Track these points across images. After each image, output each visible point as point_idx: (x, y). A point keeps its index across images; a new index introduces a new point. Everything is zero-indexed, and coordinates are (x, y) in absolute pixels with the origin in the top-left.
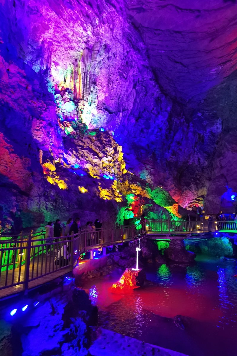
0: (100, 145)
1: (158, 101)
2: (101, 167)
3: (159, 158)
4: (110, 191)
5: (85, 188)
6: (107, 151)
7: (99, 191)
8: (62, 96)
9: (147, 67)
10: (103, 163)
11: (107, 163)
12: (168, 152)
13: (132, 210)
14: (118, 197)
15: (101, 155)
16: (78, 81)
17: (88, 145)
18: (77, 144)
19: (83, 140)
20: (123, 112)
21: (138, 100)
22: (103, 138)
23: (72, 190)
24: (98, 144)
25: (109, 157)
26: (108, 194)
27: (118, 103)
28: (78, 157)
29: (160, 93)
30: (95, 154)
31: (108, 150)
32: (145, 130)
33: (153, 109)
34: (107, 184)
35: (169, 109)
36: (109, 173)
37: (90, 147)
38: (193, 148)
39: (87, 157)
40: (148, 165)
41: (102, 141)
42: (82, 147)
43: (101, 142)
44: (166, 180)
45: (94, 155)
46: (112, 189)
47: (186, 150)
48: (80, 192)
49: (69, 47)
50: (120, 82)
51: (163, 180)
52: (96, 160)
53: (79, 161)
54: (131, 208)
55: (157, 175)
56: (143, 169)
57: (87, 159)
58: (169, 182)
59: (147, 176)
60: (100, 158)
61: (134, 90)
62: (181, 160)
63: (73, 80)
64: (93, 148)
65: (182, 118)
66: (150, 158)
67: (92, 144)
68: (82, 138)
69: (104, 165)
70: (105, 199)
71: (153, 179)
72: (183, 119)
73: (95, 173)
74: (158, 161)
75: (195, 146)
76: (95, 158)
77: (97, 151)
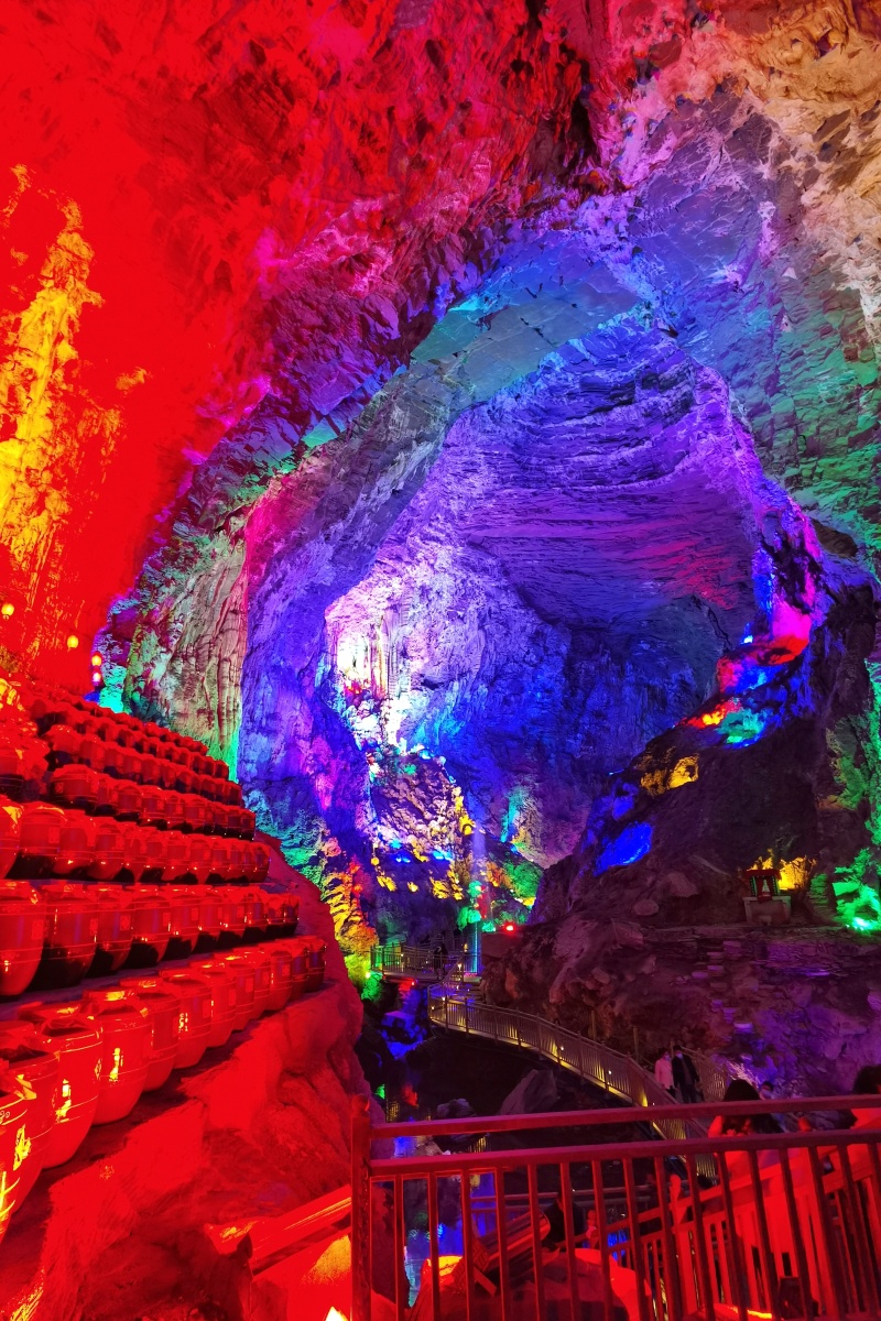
0: (424, 796)
1: (536, 638)
2: (429, 838)
3: (553, 755)
4: (446, 884)
5: (415, 884)
6: (437, 807)
7: (432, 886)
8: (357, 707)
9: (506, 588)
10: (431, 830)
11: (438, 828)
12: (575, 739)
13: (479, 909)
14: (457, 891)
15: (428, 815)
16: (377, 664)
17: (404, 795)
18: (388, 796)
19: (397, 786)
20: (459, 680)
21: (491, 648)
22: (428, 781)
23: (402, 890)
24: (421, 793)
25: (439, 817)
26: (444, 889)
27: (449, 666)
28: (394, 826)
29: (539, 622)
30: (419, 815)
31: (439, 805)
32: (512, 699)
33: (528, 653)
34: (440, 868)
35: (564, 649)
36: (442, 846)
37: (409, 798)
38: (637, 725)
39: (407, 823)
40: (527, 773)
41: (427, 786)
42: (395, 800)
43: (427, 791)
44: (575, 807)
45: (417, 818)
46: (448, 878)
47: (620, 730)
48: (410, 891)
49: (363, 617)
50: (452, 628)
51: (567, 807)
52: (421, 827)
53: (397, 833)
54: (477, 905)
55: (550, 797)
56: (516, 785)
57: (408, 827)
58: (583, 811)
59: (526, 799)
60: (427, 822)
61: (481, 633)
62: (609, 754)
63: (368, 664)
64: (415, 801)
65: (603, 655)
66: (529, 755)
67: (412, 793)
68: (395, 781)
69: (433, 833)
70: (440, 897)
71: (541, 807)
72: (607, 656)
73: (421, 850)
74: (552, 761)
75: (642, 719)
76: (420, 823)
77: (421, 807)
